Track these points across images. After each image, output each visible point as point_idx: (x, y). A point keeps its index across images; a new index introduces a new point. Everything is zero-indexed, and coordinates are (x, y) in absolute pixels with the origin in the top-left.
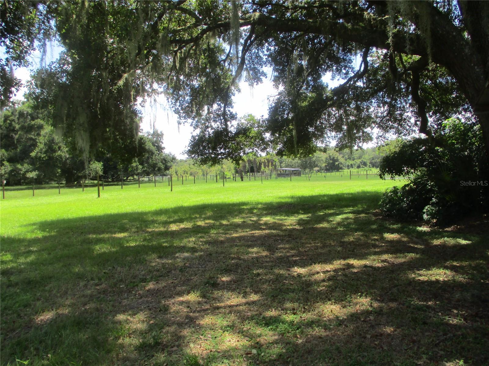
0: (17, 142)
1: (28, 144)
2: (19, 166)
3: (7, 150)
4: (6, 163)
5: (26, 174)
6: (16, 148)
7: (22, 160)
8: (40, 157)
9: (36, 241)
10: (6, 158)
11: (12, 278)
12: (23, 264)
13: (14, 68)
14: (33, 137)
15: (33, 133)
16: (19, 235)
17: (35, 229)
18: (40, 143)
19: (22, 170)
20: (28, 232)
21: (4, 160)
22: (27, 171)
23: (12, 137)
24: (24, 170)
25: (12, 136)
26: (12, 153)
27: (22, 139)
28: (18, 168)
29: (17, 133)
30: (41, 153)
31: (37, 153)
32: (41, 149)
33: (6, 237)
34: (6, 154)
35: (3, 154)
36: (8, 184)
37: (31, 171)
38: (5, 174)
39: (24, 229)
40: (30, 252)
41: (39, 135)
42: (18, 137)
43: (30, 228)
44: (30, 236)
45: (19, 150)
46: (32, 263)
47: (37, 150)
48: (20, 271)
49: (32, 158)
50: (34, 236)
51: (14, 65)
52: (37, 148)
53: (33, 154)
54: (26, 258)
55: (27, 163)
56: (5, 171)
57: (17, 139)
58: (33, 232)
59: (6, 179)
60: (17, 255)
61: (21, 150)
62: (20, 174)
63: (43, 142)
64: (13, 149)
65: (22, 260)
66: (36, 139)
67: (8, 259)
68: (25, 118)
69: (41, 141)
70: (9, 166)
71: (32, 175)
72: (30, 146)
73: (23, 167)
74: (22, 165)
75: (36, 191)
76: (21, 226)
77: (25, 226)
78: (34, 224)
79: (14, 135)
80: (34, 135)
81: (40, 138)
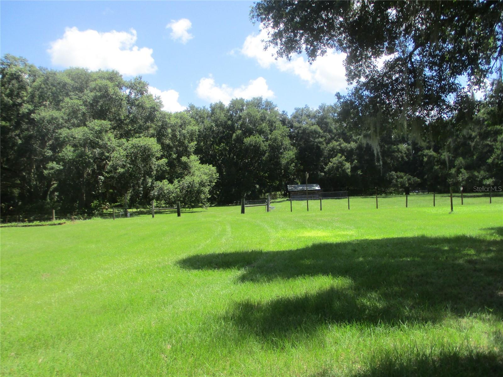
0: (473, 149)
1: (485, 150)
2: (476, 174)
3: (464, 158)
4: (463, 170)
5: (482, 181)
6: (472, 155)
7: (479, 167)
8: (497, 163)
9: (495, 243)
10: (463, 165)
11: (477, 266)
12: (484, 258)
13: (475, 92)
14: (490, 143)
15: (489, 139)
16: (479, 236)
17: (494, 233)
18: (497, 149)
19: (478, 177)
20: (487, 234)
21: (461, 168)
22: (484, 178)
23: (469, 145)
24: (480, 177)
25: (469, 143)
26: (469, 161)
27: (479, 146)
28: (474, 175)
29: (474, 140)
30: (498, 159)
31: (494, 159)
32: (498, 155)
33: (468, 236)
34: (463, 162)
35: (461, 162)
36: (464, 191)
37: (488, 179)
38: (463, 181)
39: (484, 232)
40: (490, 251)
41: (495, 140)
42: (475, 144)
43: (489, 232)
44: (489, 238)
45: (475, 157)
46: (492, 259)
47: (494, 156)
48: (483, 263)
49: (489, 165)
50: (492, 238)
51: (475, 90)
52: (493, 154)
53: (490, 161)
54: (487, 254)
55: (483, 170)
56: (463, 178)
57: (474, 146)
58: (491, 235)
59: (463, 186)
60: (479, 252)
61: (477, 158)
62: (477, 180)
63: (500, 147)
64: (470, 157)
65: (483, 255)
66: (493, 145)
67: (472, 253)
68: (481, 125)
69: (498, 147)
70: (466, 174)
71: (488, 182)
72: (486, 153)
73: (479, 174)
74: (479, 172)
75: (493, 199)
76: (481, 229)
77: (485, 229)
78: (492, 229)
79: (470, 143)
80: (490, 141)
81: (497, 144)
